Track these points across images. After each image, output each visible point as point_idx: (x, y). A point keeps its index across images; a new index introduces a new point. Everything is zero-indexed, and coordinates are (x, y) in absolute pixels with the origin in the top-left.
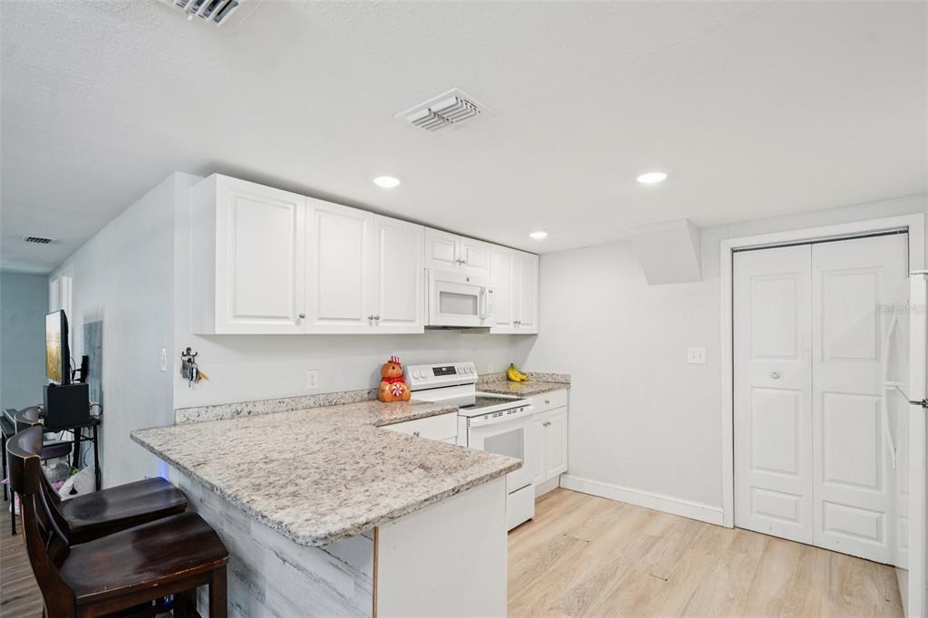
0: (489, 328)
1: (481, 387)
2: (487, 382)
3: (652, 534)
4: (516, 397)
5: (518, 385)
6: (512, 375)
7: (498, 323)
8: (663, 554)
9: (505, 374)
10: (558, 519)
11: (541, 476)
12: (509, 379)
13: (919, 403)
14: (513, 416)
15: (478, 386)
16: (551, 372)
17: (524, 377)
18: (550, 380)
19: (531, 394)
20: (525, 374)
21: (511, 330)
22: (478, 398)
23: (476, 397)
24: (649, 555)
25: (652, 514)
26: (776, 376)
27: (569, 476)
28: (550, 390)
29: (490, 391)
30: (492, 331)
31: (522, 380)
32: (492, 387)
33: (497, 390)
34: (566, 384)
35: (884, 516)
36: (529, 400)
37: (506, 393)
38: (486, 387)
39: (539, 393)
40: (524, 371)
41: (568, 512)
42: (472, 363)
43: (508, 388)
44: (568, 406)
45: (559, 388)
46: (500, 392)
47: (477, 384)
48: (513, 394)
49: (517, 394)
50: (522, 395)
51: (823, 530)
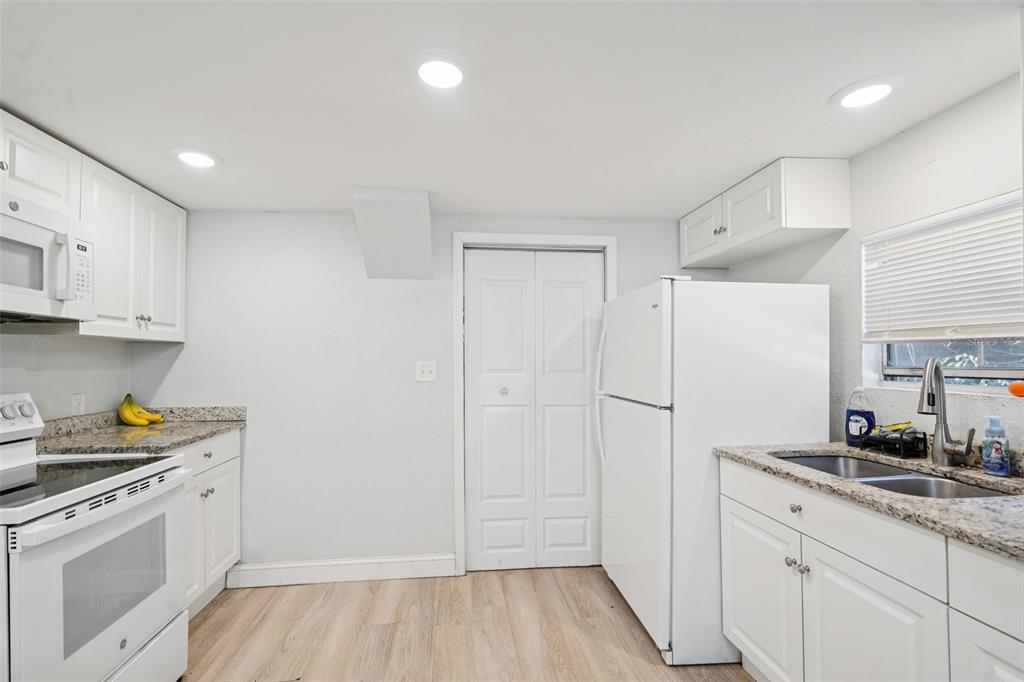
0: (76, 322)
1: (51, 444)
2: (69, 433)
3: (386, 622)
4: (145, 455)
5: (144, 432)
6: (129, 414)
7: (99, 316)
8: (410, 650)
9: (113, 414)
10: (233, 656)
11: (196, 587)
12: (121, 422)
13: (666, 408)
14: (141, 496)
15: (43, 443)
16: (209, 404)
17: (157, 417)
18: (209, 418)
19: (178, 445)
20: (157, 412)
21: (130, 331)
22: (42, 469)
23: (38, 466)
24: (394, 661)
25: (374, 587)
26: (504, 392)
27: (243, 567)
28: (212, 434)
29: (78, 451)
30: (84, 330)
31: (152, 423)
32: (83, 441)
33: (96, 447)
34: (238, 421)
35: (589, 521)
36: (177, 457)
37: (122, 451)
38: (65, 443)
39: (192, 441)
40: (153, 406)
41: (249, 634)
42: (27, 397)
43: (123, 439)
44: (242, 455)
45: (229, 429)
46: (104, 450)
47: (39, 439)
48: (137, 450)
49: (147, 449)
50: (162, 449)
51: (544, 549)
